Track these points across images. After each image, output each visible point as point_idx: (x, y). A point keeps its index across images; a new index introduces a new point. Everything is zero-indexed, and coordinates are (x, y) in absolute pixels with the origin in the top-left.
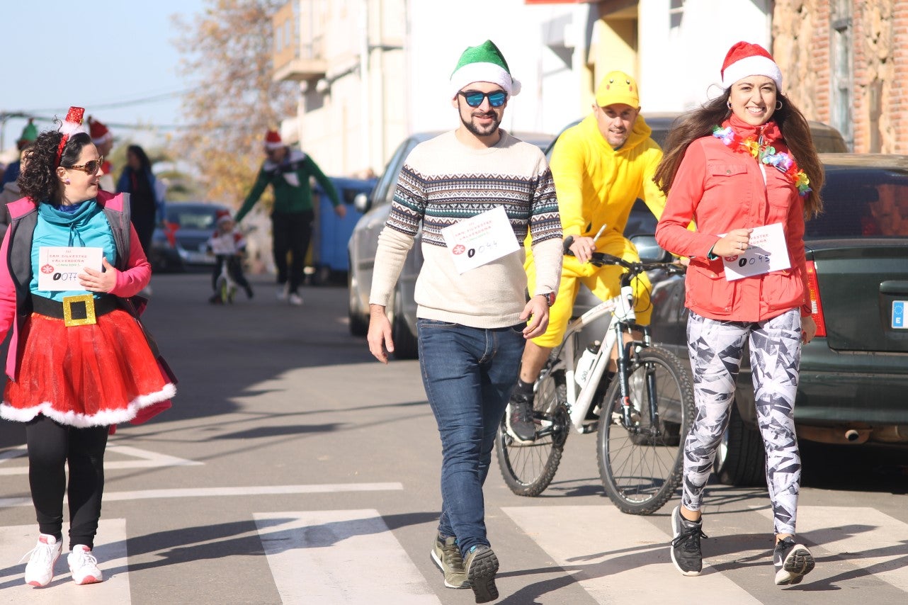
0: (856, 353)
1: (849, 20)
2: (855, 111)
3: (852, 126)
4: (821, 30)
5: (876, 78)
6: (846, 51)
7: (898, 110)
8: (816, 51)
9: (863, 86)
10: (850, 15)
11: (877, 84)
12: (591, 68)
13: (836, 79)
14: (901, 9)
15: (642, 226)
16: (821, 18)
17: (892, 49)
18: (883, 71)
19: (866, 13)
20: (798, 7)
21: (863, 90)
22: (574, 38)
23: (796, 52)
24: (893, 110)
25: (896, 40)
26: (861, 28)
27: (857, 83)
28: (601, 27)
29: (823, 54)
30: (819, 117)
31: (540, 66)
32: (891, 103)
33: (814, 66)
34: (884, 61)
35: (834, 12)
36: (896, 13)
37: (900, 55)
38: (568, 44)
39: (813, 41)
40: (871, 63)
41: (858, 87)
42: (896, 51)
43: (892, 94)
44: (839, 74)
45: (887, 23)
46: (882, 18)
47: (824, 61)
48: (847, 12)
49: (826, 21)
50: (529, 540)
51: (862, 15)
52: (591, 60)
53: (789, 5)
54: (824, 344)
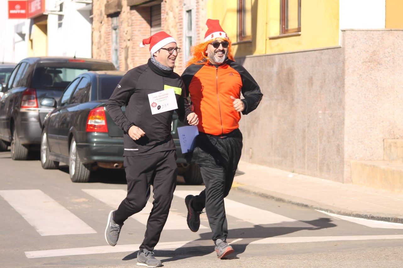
0: (118, 138)
1: (117, 26)
2: (120, 57)
3: (119, 62)
4: (108, 29)
5: (127, 46)
6: (117, 37)
7: (134, 56)
8: (107, 36)
9: (122, 48)
10: (118, 25)
11: (127, 48)
12: (31, 41)
13: (113, 46)
14: (134, 23)
15: (47, 95)
16: (108, 25)
17: (132, 36)
18: (129, 44)
19: (123, 24)
20: (101, 21)
21: (122, 50)
22: (26, 30)
23: (100, 37)
24: (132, 57)
25: (133, 33)
26: (121, 29)
27: (120, 47)
28: (35, 27)
29: (109, 38)
30: (108, 58)
31: (14, 40)
32: (132, 54)
33: (106, 41)
34: (129, 40)
35: (112, 23)
36: (133, 24)
37: (134, 38)
38: (23, 33)
39: (105, 33)
40: (125, 41)
41: (120, 49)
42: (134, 37)
43: (132, 51)
44: (114, 44)
45: (130, 28)
46: (128, 26)
47: (109, 40)
48: (117, 23)
49: (110, 26)
50: (6, 202)
51: (122, 25)
52: (31, 38)
53: (98, 21)
54: (107, 135)
